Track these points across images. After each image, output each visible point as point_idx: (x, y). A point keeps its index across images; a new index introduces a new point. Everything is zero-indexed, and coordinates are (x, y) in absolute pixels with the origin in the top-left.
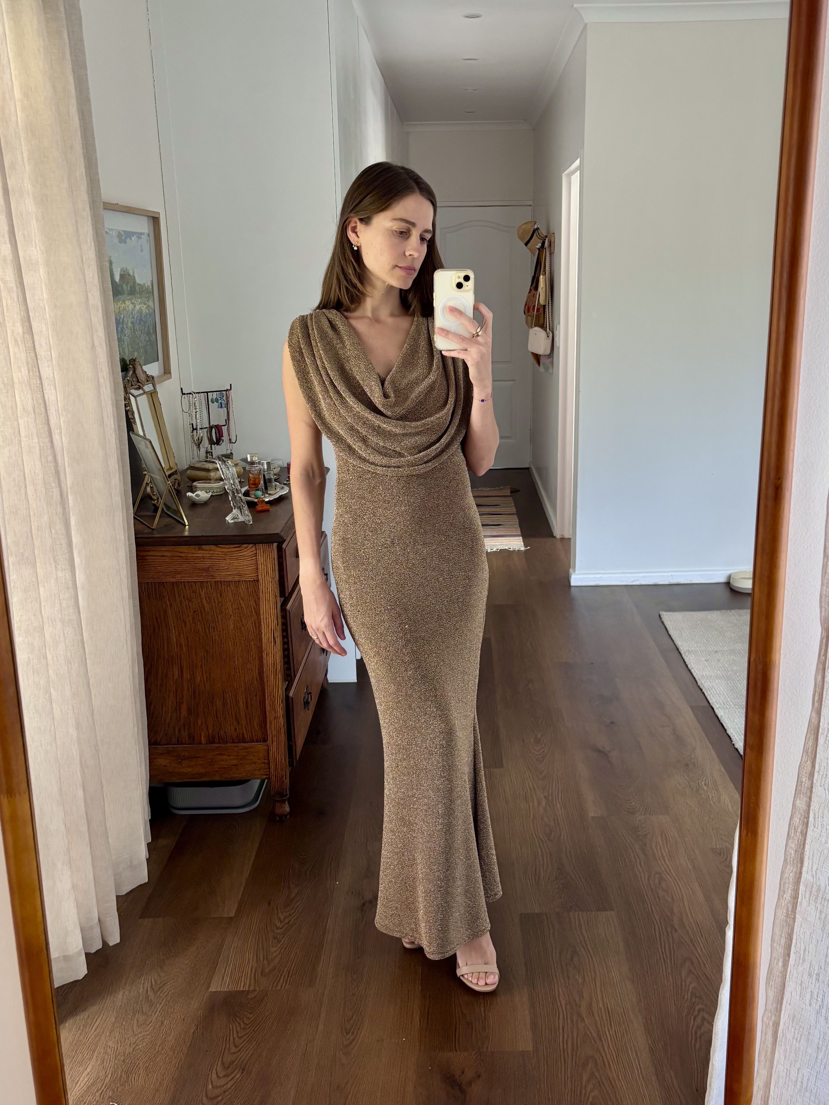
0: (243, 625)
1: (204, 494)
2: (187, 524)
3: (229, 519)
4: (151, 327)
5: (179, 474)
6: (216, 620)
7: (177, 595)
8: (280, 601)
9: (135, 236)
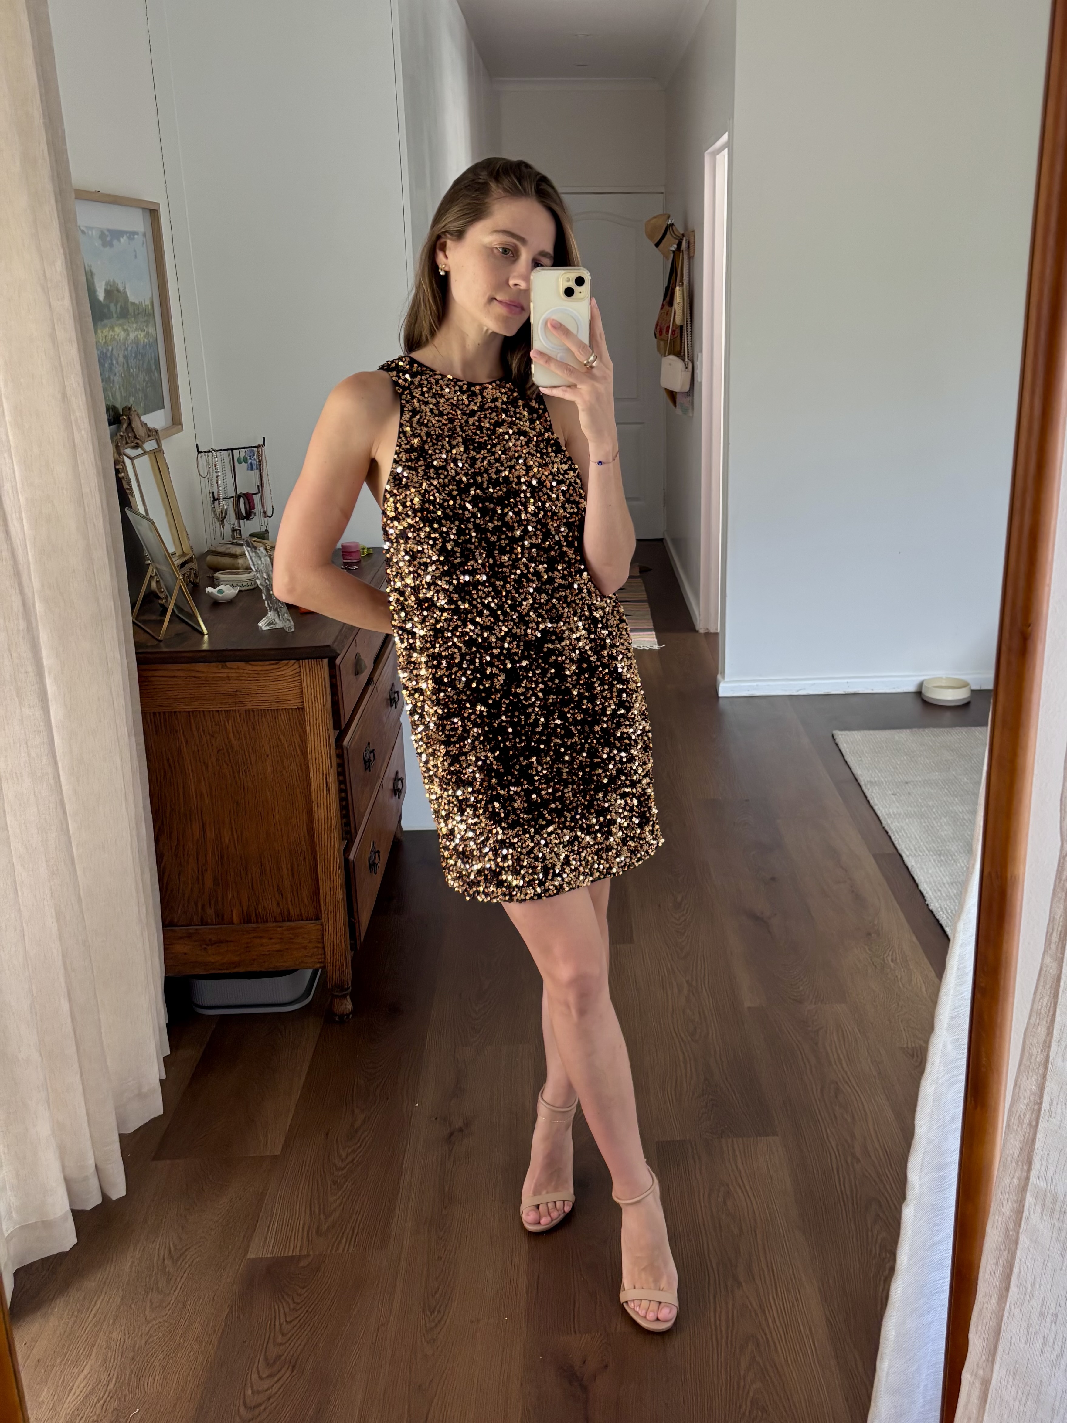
0: (284, 768)
1: (230, 590)
2: (205, 631)
3: (263, 624)
4: (152, 362)
5: (195, 561)
6: (249, 761)
7: (194, 729)
8: (333, 734)
9: (125, 237)
